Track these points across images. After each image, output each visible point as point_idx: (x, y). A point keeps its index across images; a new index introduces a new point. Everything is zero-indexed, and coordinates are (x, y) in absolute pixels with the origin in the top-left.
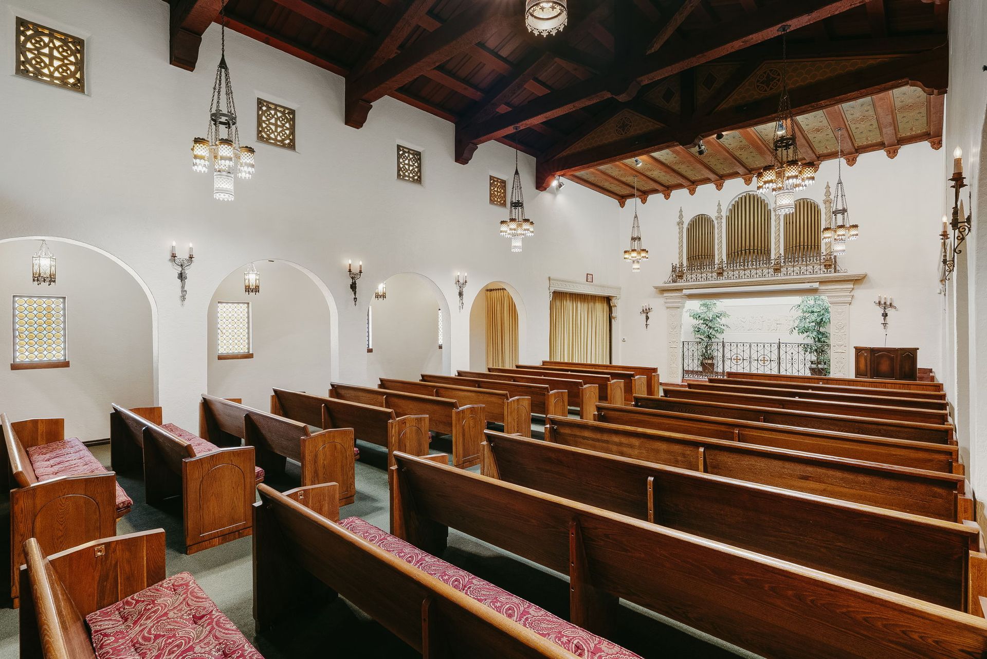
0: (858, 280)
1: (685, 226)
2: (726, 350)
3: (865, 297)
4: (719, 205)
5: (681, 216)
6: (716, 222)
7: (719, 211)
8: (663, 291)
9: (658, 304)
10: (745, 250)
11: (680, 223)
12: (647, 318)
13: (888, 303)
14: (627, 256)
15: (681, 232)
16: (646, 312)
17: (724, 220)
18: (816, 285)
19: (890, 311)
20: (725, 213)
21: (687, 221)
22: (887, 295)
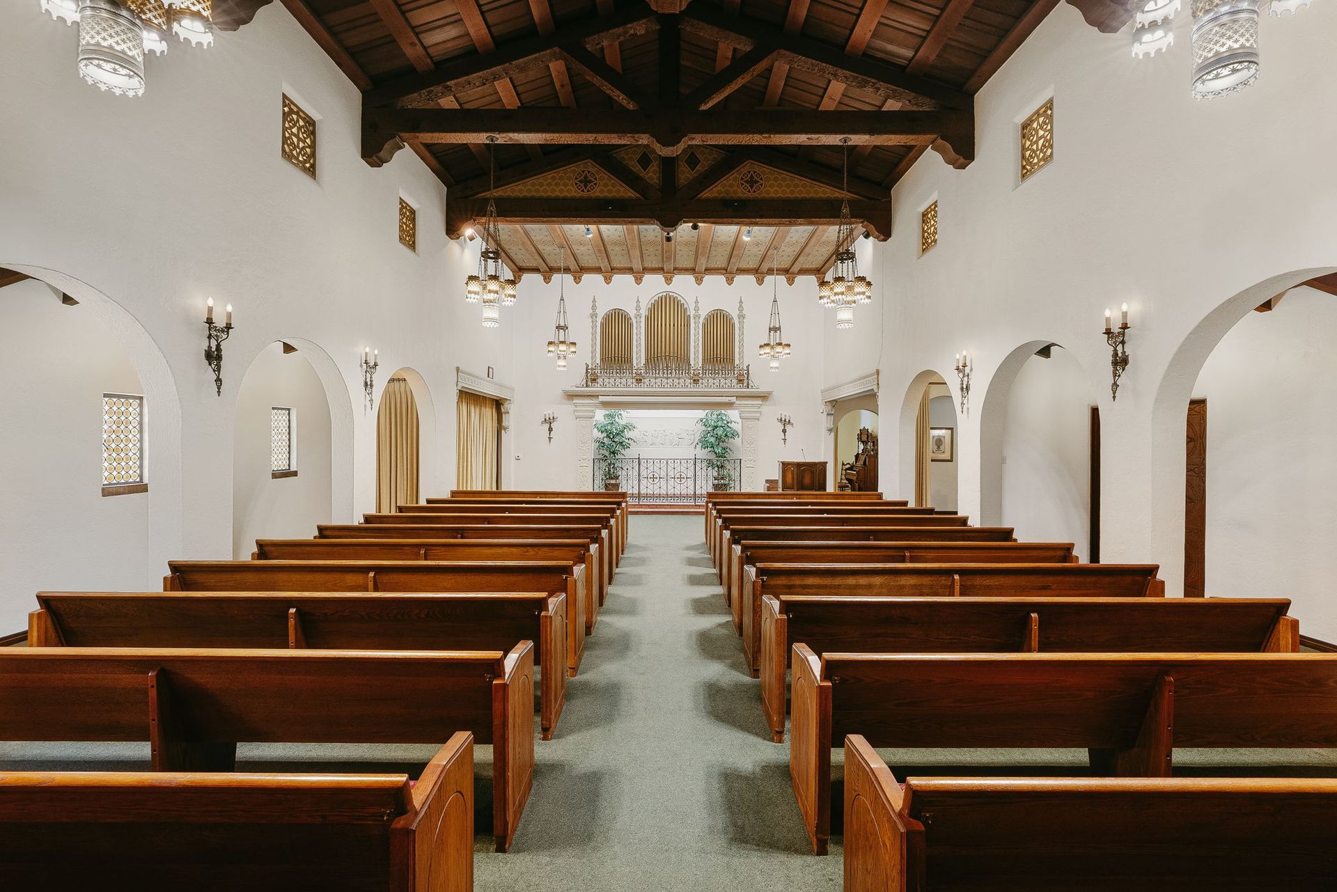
0: (764, 397)
1: (599, 320)
2: (642, 468)
3: (770, 413)
4: (638, 301)
5: (594, 307)
6: (634, 320)
7: (638, 308)
8: (571, 396)
9: (564, 412)
10: (665, 356)
11: (594, 315)
12: (550, 430)
13: (787, 420)
14: (552, 348)
15: (594, 327)
16: (549, 421)
17: (643, 320)
18: (733, 399)
19: (788, 428)
20: (644, 312)
21: (602, 312)
22: (786, 414)
